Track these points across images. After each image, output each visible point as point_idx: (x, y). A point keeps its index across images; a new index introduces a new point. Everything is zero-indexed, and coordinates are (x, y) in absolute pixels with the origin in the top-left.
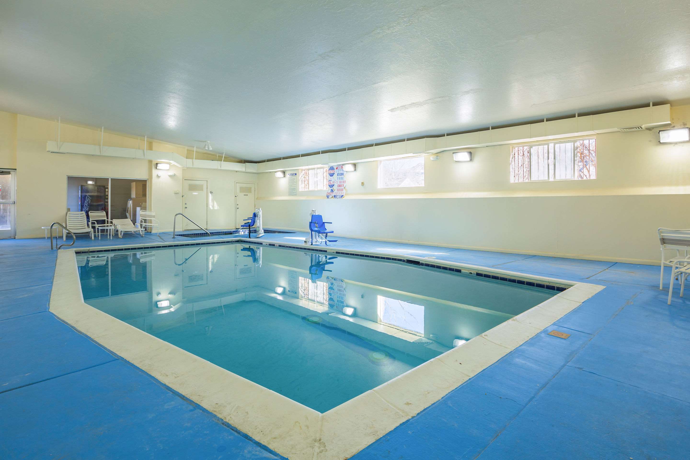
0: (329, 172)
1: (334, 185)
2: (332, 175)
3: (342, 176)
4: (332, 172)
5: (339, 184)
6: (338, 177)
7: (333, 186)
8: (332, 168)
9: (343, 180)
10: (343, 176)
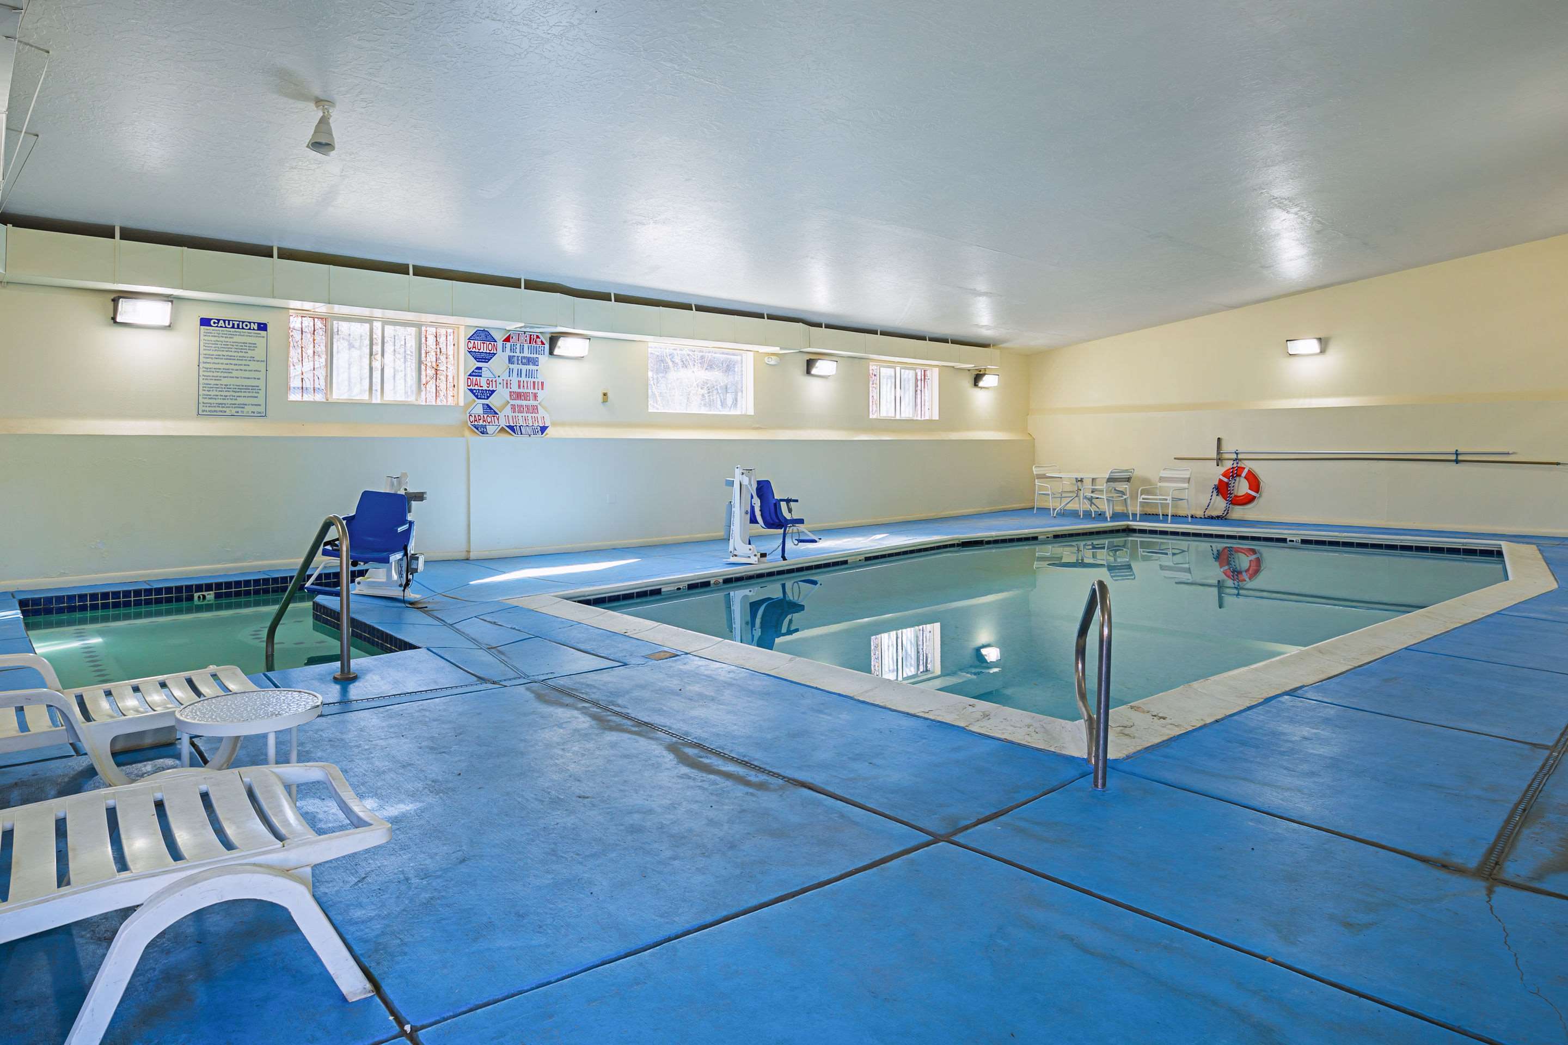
0: (471, 345)
1: (493, 392)
2: (485, 358)
3: (531, 367)
4: (484, 348)
5: (515, 388)
6: (511, 366)
7: (491, 395)
8: (483, 335)
9: (533, 380)
10: (535, 368)
